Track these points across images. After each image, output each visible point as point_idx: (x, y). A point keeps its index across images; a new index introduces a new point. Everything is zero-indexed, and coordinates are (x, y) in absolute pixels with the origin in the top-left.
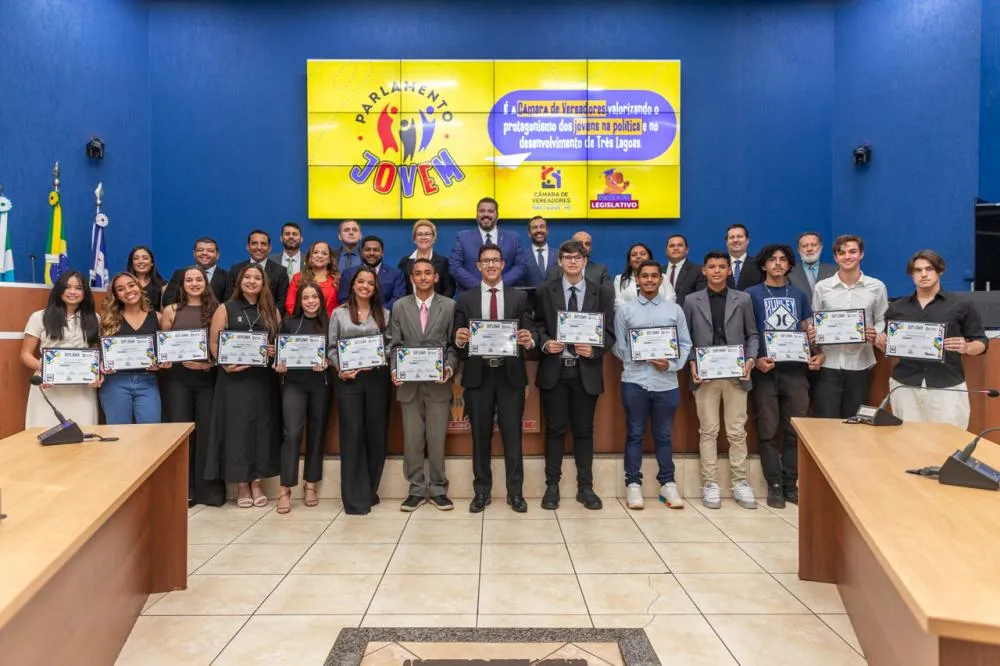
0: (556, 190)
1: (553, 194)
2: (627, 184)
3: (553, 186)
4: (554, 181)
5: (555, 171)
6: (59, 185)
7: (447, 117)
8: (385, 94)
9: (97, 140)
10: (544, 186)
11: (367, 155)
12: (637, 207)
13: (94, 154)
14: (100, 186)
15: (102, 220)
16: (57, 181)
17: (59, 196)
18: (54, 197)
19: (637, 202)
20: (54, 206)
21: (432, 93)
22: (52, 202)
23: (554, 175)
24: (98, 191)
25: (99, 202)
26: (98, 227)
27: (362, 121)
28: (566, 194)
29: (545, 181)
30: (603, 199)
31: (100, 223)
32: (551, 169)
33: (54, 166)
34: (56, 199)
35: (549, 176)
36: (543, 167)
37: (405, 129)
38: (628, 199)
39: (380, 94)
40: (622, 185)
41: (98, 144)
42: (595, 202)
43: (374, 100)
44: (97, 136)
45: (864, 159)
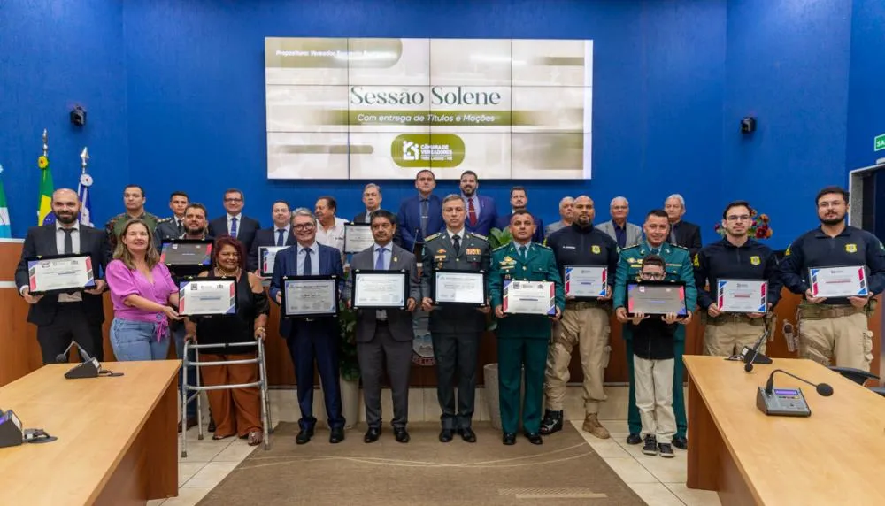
6: (47, 150)
9: (80, 108)
13: (75, 119)
14: (85, 150)
15: (86, 180)
16: (45, 147)
17: (49, 160)
18: (43, 161)
22: (42, 166)
24: (84, 155)
25: (84, 164)
26: (83, 187)
31: (85, 183)
33: (43, 133)
34: (45, 163)
41: (80, 113)
44: (80, 105)
45: (749, 129)
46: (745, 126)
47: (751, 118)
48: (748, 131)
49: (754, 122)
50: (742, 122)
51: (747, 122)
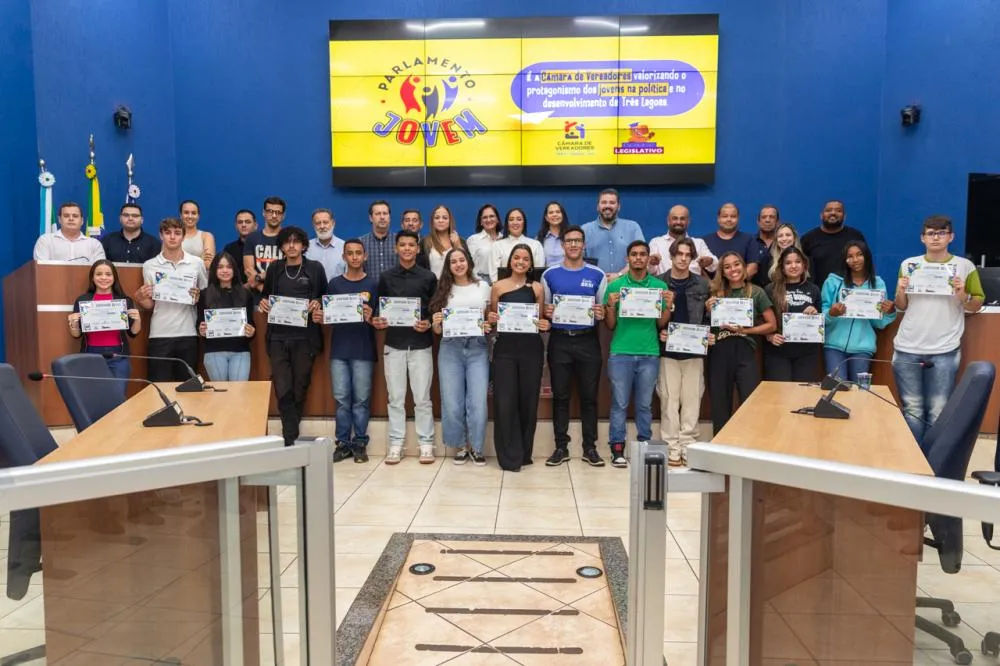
0: (579, 140)
1: (577, 143)
2: (652, 134)
3: (577, 137)
4: (578, 133)
5: (578, 125)
6: (94, 158)
7: (470, 84)
8: (407, 67)
9: (124, 109)
10: (567, 137)
11: (389, 114)
12: (663, 152)
13: (121, 123)
14: (131, 156)
15: (134, 191)
16: (92, 154)
17: (96, 169)
18: (91, 170)
19: (662, 148)
20: (92, 179)
21: (455, 65)
22: (90, 176)
23: (578, 129)
24: (129, 162)
25: (131, 173)
27: (385, 88)
28: (589, 143)
29: (569, 133)
30: (627, 147)
31: (133, 195)
32: (575, 123)
33: (89, 138)
34: (94, 172)
35: (573, 129)
36: (567, 122)
37: (428, 94)
38: (654, 146)
39: (402, 67)
40: (647, 135)
41: (126, 115)
42: (618, 149)
43: (397, 72)
44: (124, 105)
45: (911, 120)
46: (905, 117)
47: (914, 107)
48: (911, 121)
49: (917, 113)
50: (903, 112)
51: (908, 112)
